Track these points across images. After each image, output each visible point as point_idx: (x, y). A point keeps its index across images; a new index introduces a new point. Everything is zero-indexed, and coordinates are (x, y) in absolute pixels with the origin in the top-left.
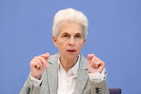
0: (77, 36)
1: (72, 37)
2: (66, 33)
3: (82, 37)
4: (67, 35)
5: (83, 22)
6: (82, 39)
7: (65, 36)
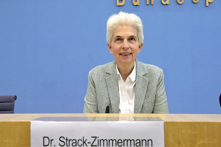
0: (131, 39)
1: (125, 40)
2: (119, 36)
3: (137, 39)
4: (120, 39)
5: (136, 22)
6: (137, 42)
7: (118, 39)
